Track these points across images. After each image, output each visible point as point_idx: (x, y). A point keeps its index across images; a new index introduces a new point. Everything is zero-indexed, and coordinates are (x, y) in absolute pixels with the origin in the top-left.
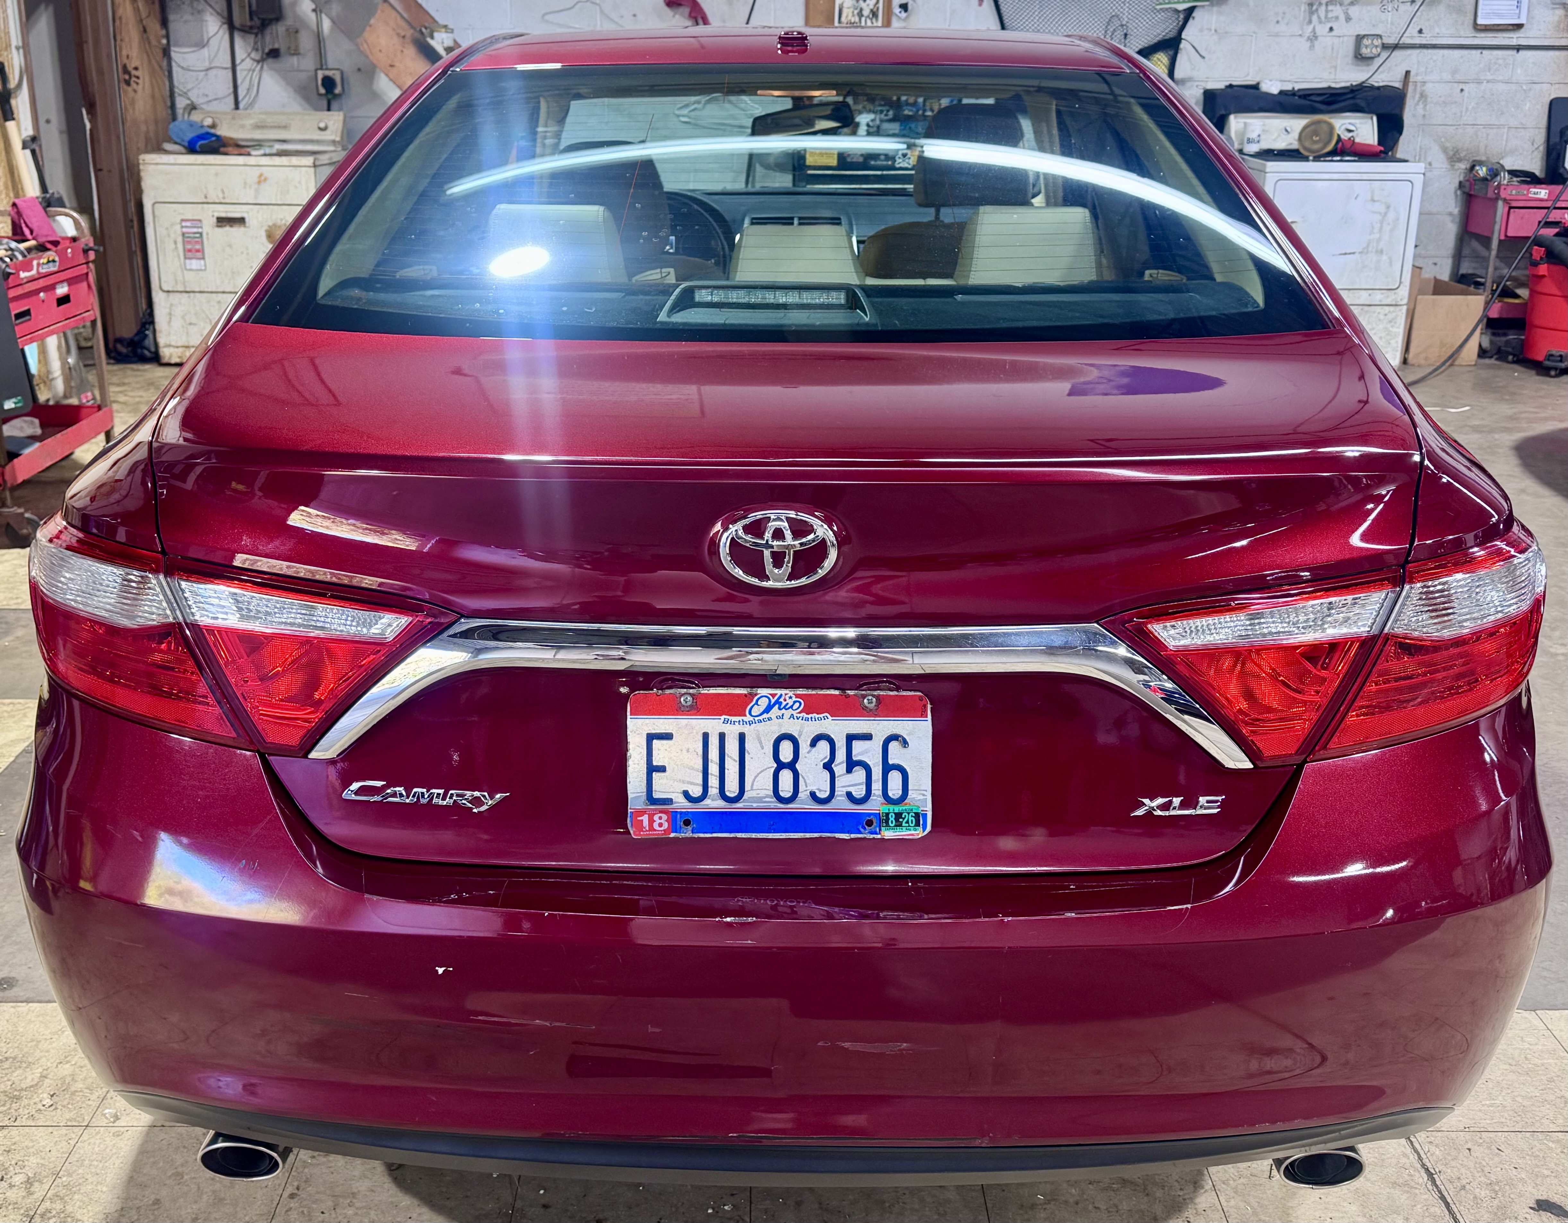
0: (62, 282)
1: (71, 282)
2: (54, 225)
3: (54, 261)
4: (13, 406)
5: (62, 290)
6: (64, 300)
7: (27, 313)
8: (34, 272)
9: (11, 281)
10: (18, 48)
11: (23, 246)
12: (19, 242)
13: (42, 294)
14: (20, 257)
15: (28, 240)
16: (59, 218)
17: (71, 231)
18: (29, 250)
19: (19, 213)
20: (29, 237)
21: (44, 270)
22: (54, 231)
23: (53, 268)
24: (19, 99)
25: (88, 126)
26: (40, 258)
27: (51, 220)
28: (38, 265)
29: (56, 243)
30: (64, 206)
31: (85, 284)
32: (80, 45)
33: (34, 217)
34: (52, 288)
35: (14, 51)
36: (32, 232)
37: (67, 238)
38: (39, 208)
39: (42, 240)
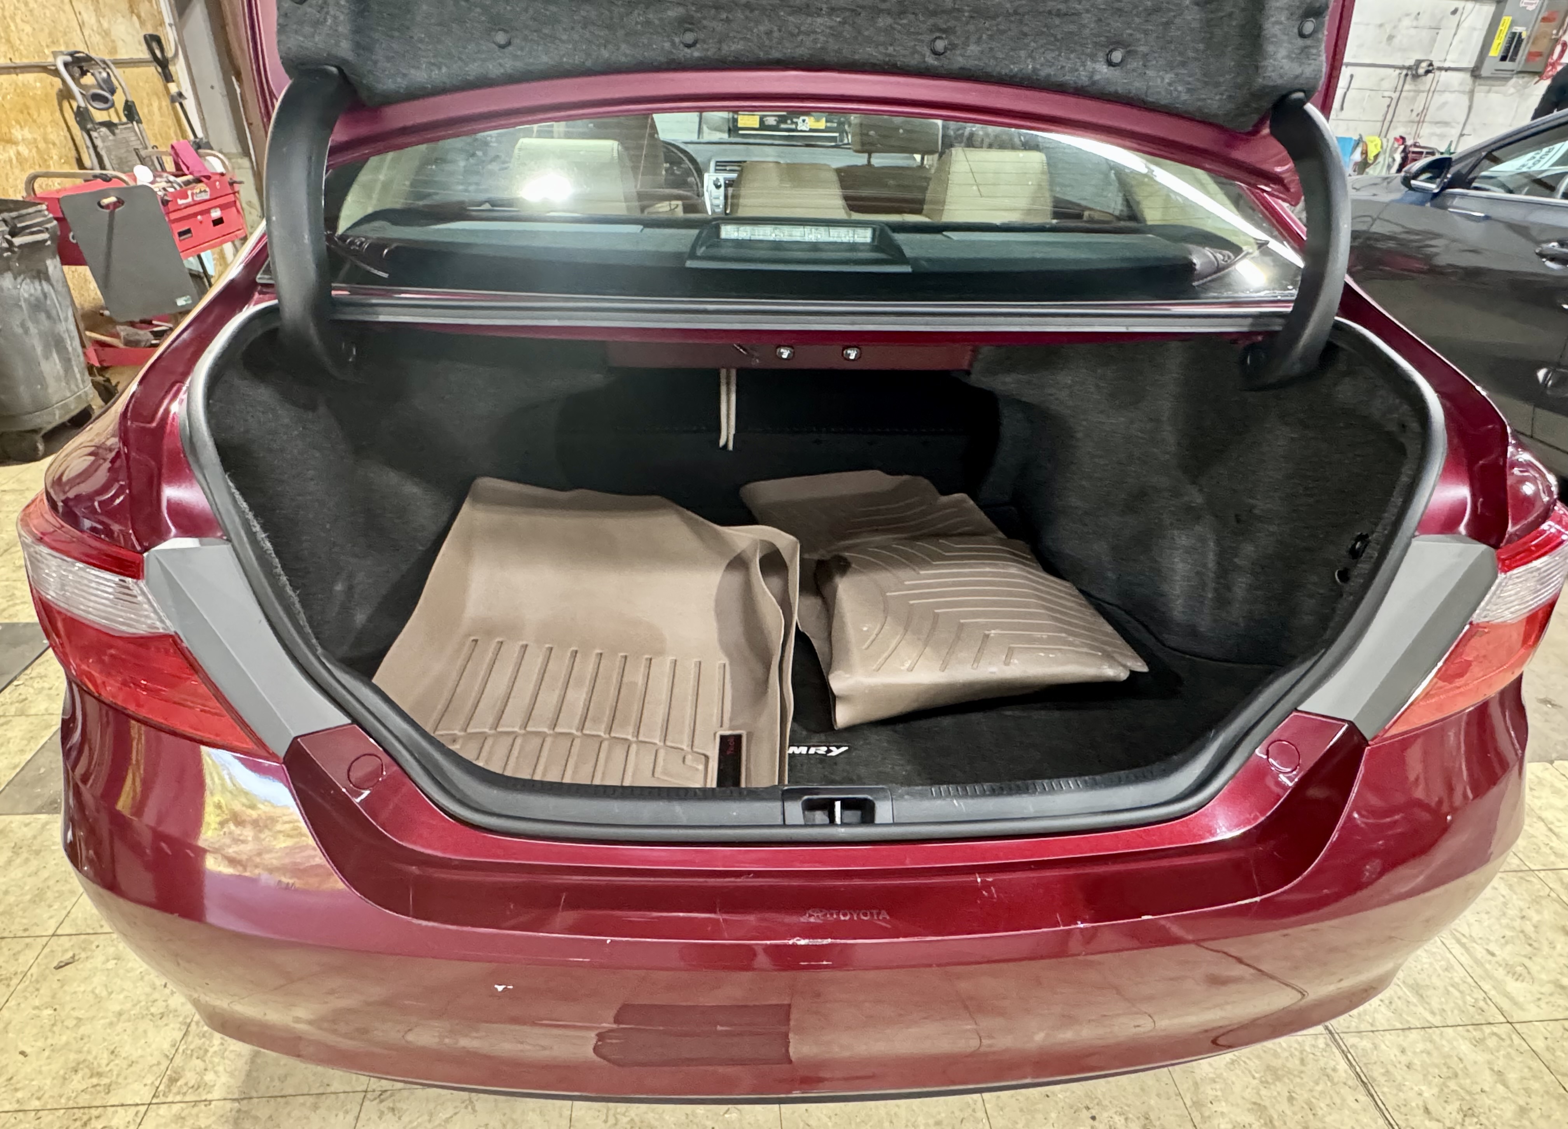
0: (215, 207)
1: (222, 207)
2: (206, 164)
3: (205, 191)
4: (184, 303)
5: (216, 214)
6: (218, 222)
7: (188, 231)
8: (190, 200)
9: (171, 207)
10: (170, 25)
11: (180, 180)
12: (177, 176)
13: (199, 217)
14: (178, 188)
15: (185, 175)
16: (208, 158)
17: (220, 169)
18: (187, 183)
19: (177, 154)
20: (186, 171)
21: (198, 198)
22: (205, 169)
23: (206, 196)
24: (178, 67)
25: (238, 91)
26: (193, 189)
27: (202, 160)
28: (193, 194)
29: (208, 177)
30: (211, 149)
31: (234, 209)
32: (223, 27)
33: (189, 156)
34: (208, 211)
35: (168, 28)
36: (188, 168)
37: (217, 174)
38: (192, 150)
39: (197, 175)
